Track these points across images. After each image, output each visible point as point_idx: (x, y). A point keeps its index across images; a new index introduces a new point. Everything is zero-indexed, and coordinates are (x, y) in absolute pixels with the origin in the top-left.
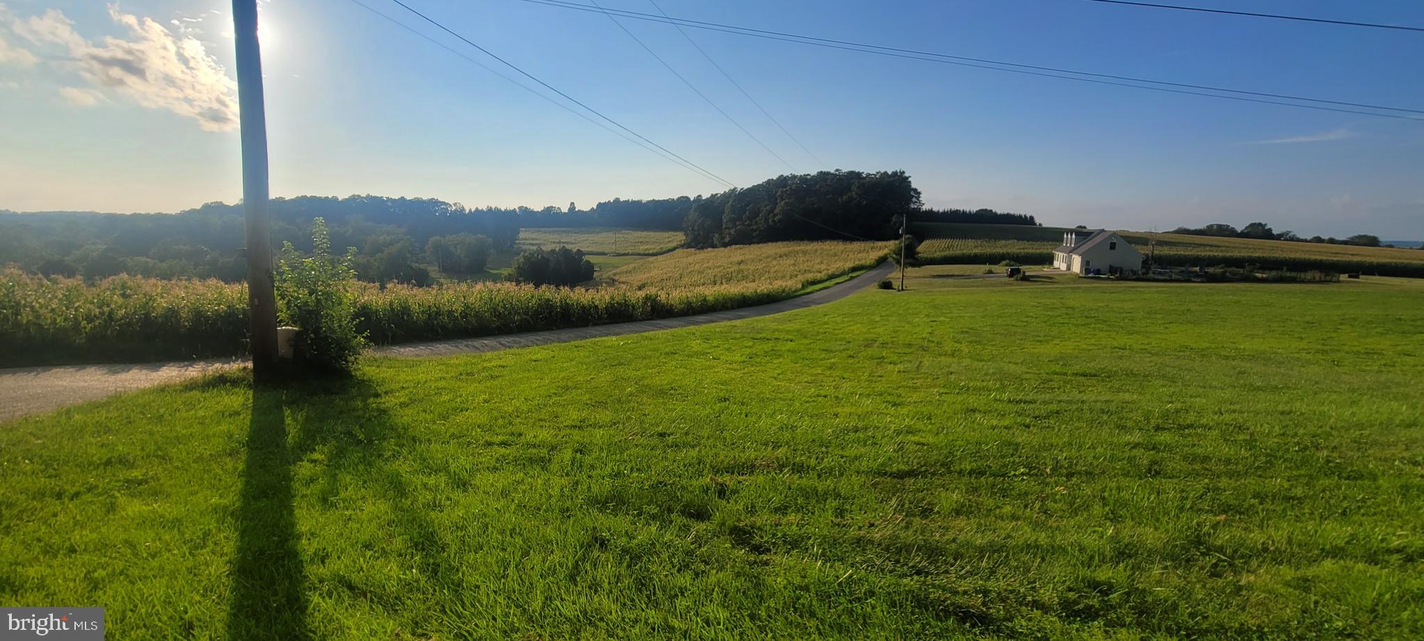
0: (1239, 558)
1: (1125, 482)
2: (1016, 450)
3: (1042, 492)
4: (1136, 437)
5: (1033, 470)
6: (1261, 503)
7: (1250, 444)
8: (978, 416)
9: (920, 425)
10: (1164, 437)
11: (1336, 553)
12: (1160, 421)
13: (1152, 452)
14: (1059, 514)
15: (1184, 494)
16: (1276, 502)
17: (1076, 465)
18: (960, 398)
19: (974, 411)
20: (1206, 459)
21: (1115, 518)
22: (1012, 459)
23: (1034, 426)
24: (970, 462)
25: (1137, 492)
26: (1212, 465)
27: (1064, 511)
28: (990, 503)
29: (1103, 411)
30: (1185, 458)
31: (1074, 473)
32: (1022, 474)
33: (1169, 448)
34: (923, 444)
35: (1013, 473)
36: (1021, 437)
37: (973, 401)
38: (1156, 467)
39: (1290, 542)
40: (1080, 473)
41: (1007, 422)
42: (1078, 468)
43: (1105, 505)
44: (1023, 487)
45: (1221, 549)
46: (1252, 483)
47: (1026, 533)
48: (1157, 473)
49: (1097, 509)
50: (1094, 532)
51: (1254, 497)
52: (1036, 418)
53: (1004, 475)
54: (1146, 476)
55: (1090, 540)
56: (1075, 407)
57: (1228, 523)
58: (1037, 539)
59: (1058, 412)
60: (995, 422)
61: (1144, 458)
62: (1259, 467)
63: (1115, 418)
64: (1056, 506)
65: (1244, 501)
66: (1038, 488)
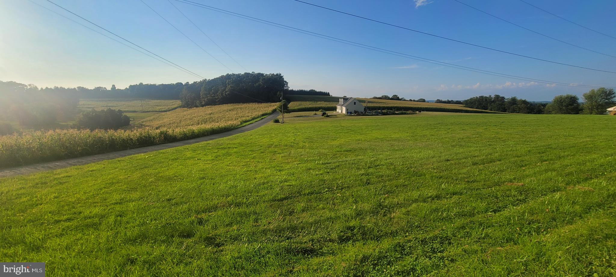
0: (391, 208)
1: (359, 188)
2: (324, 182)
3: (333, 197)
4: (363, 171)
5: (330, 189)
6: (397, 189)
7: (394, 169)
8: (311, 171)
9: (290, 178)
10: (371, 170)
11: (416, 201)
12: (370, 165)
13: (367, 176)
14: (339, 204)
15: (376, 189)
16: (401, 187)
17: (344, 185)
18: (305, 165)
19: (310, 169)
20: (382, 176)
21: (356, 202)
22: (323, 186)
23: (331, 172)
24: (308, 190)
25: (363, 191)
26: (384, 178)
27: (340, 202)
28: (315, 205)
29: (353, 164)
30: (376, 177)
31: (343, 188)
32: (326, 191)
33: (372, 174)
34: (291, 186)
35: (323, 191)
36: (326, 177)
37: (309, 165)
38: (368, 181)
39: (404, 200)
40: (345, 188)
41: (321, 172)
42: (345, 186)
43: (353, 198)
44: (327, 196)
45: (386, 207)
46: (395, 182)
47: (328, 214)
48: (369, 183)
49: (351, 200)
50: (349, 208)
51: (395, 187)
52: (331, 169)
53: (320, 193)
54: (365, 185)
55: (348, 212)
56: (344, 163)
57: (388, 197)
58: (331, 216)
59: (338, 166)
60: (317, 173)
61: (365, 178)
62: (396, 177)
63: (356, 165)
64: (337, 201)
65: (393, 188)
66: (331, 196)
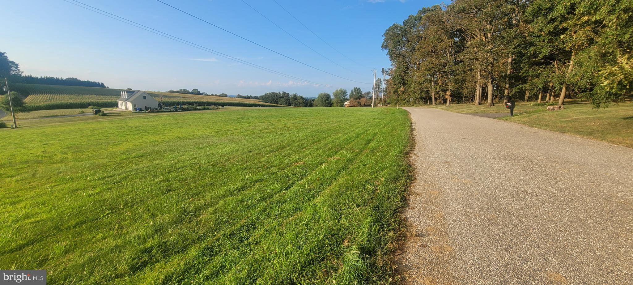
0: (197, 212)
1: (156, 199)
2: (104, 203)
3: (119, 219)
4: (161, 178)
5: (114, 210)
6: (203, 189)
7: (199, 169)
8: (80, 192)
9: (37, 210)
10: (171, 175)
11: (223, 197)
12: (170, 169)
13: (167, 183)
14: (129, 225)
15: (179, 196)
16: (208, 186)
17: (136, 199)
18: (67, 186)
19: (77, 190)
20: (186, 179)
21: (153, 217)
22: (101, 209)
23: (114, 188)
24: (75, 219)
25: (162, 201)
26: (188, 181)
27: (130, 223)
28: (90, 237)
29: (147, 171)
30: (179, 181)
31: (135, 204)
32: (108, 214)
33: (173, 178)
34: (38, 222)
35: (102, 216)
36: (107, 195)
37: (75, 185)
38: (169, 188)
39: (211, 199)
40: (137, 203)
41: (97, 190)
42: (137, 200)
43: (149, 213)
44: (109, 220)
45: (192, 211)
46: (200, 183)
47: (112, 243)
48: (170, 190)
49: (146, 216)
50: (144, 227)
51: (201, 187)
52: (114, 184)
53: (97, 219)
54: (165, 194)
55: (142, 232)
56: (134, 173)
57: (194, 201)
58: (116, 244)
59: (126, 178)
60: (90, 193)
61: (164, 186)
62: (202, 176)
63: (152, 173)
64: (126, 223)
65: (198, 190)
66: (116, 218)
